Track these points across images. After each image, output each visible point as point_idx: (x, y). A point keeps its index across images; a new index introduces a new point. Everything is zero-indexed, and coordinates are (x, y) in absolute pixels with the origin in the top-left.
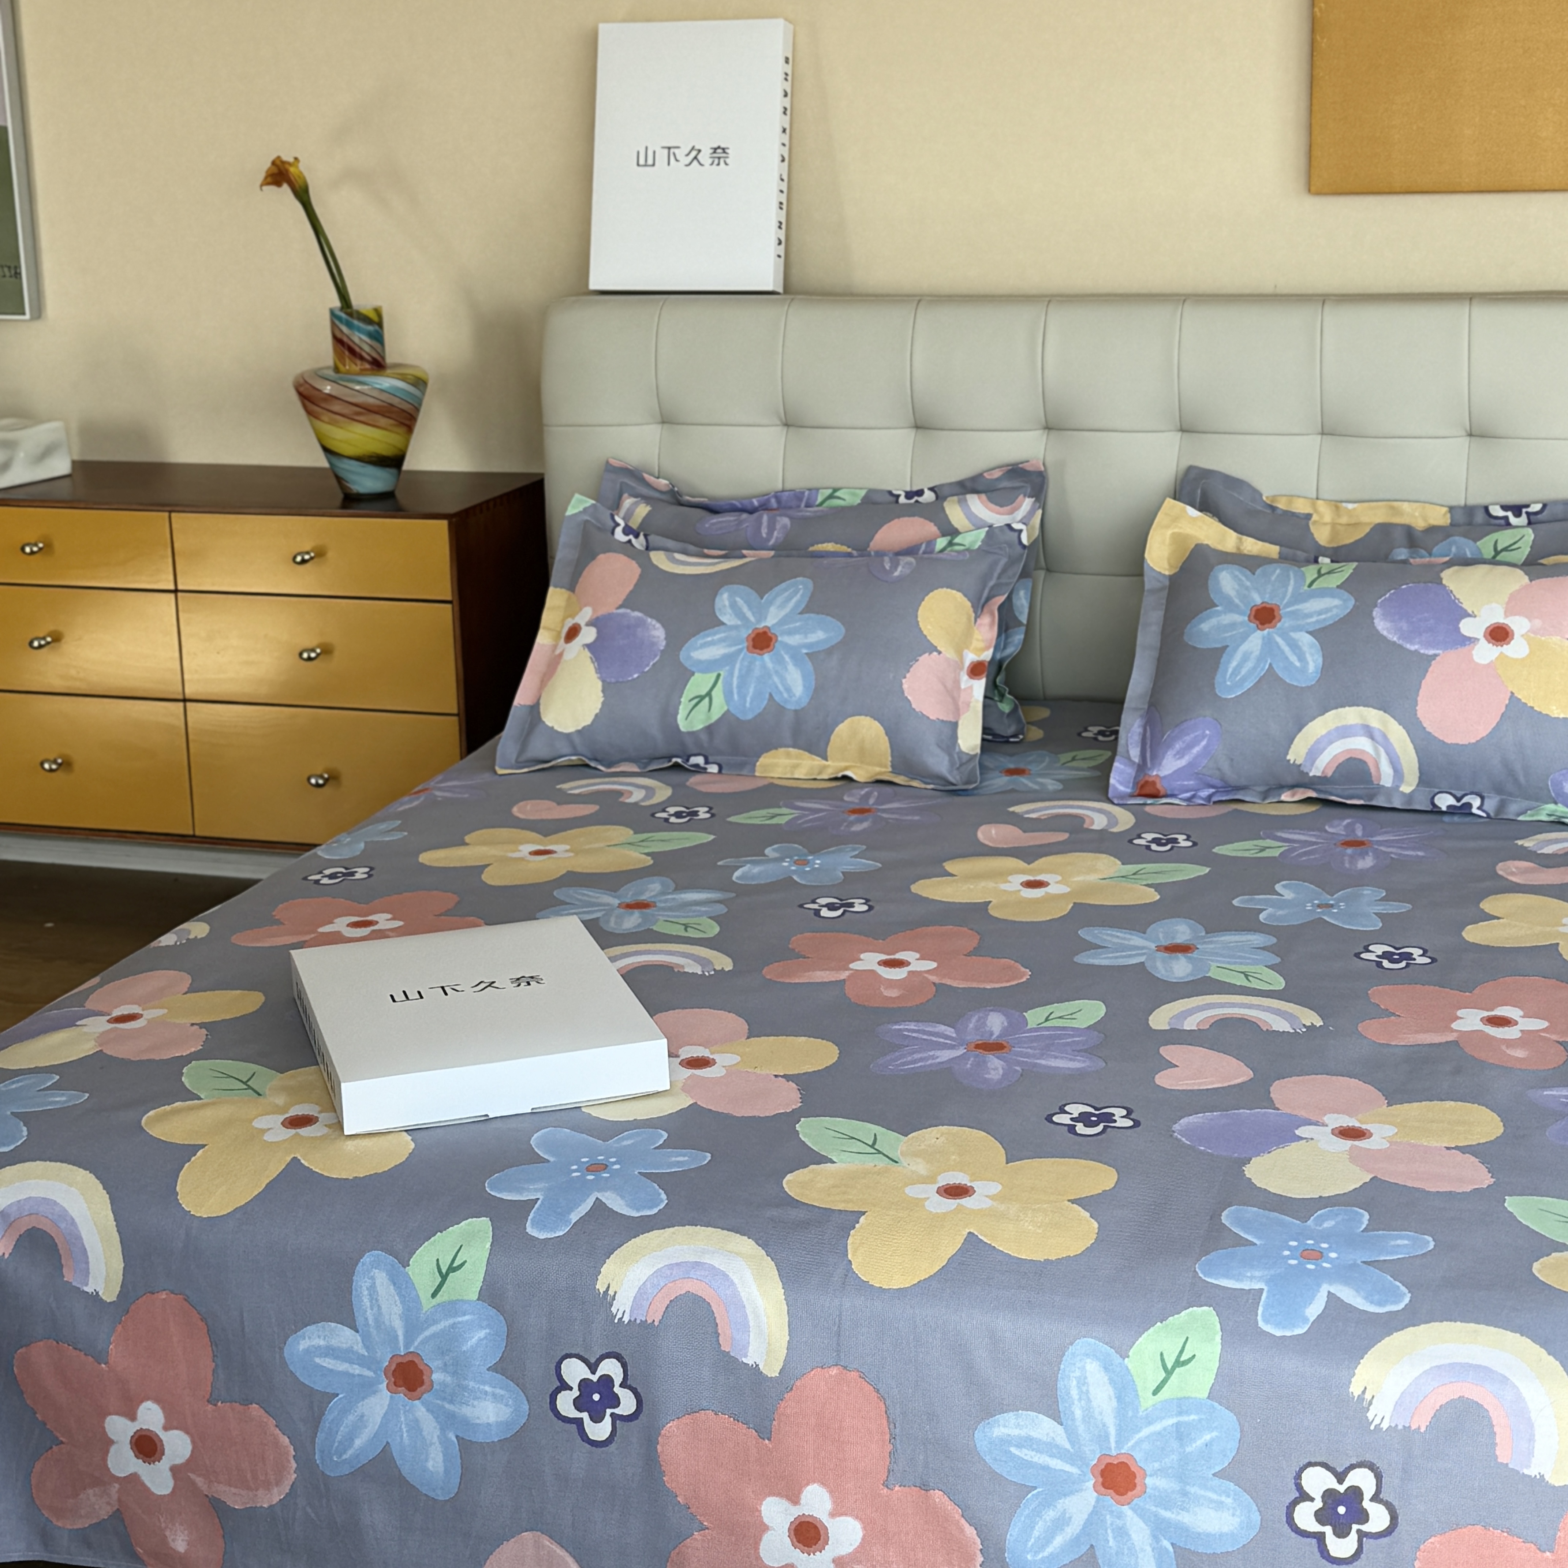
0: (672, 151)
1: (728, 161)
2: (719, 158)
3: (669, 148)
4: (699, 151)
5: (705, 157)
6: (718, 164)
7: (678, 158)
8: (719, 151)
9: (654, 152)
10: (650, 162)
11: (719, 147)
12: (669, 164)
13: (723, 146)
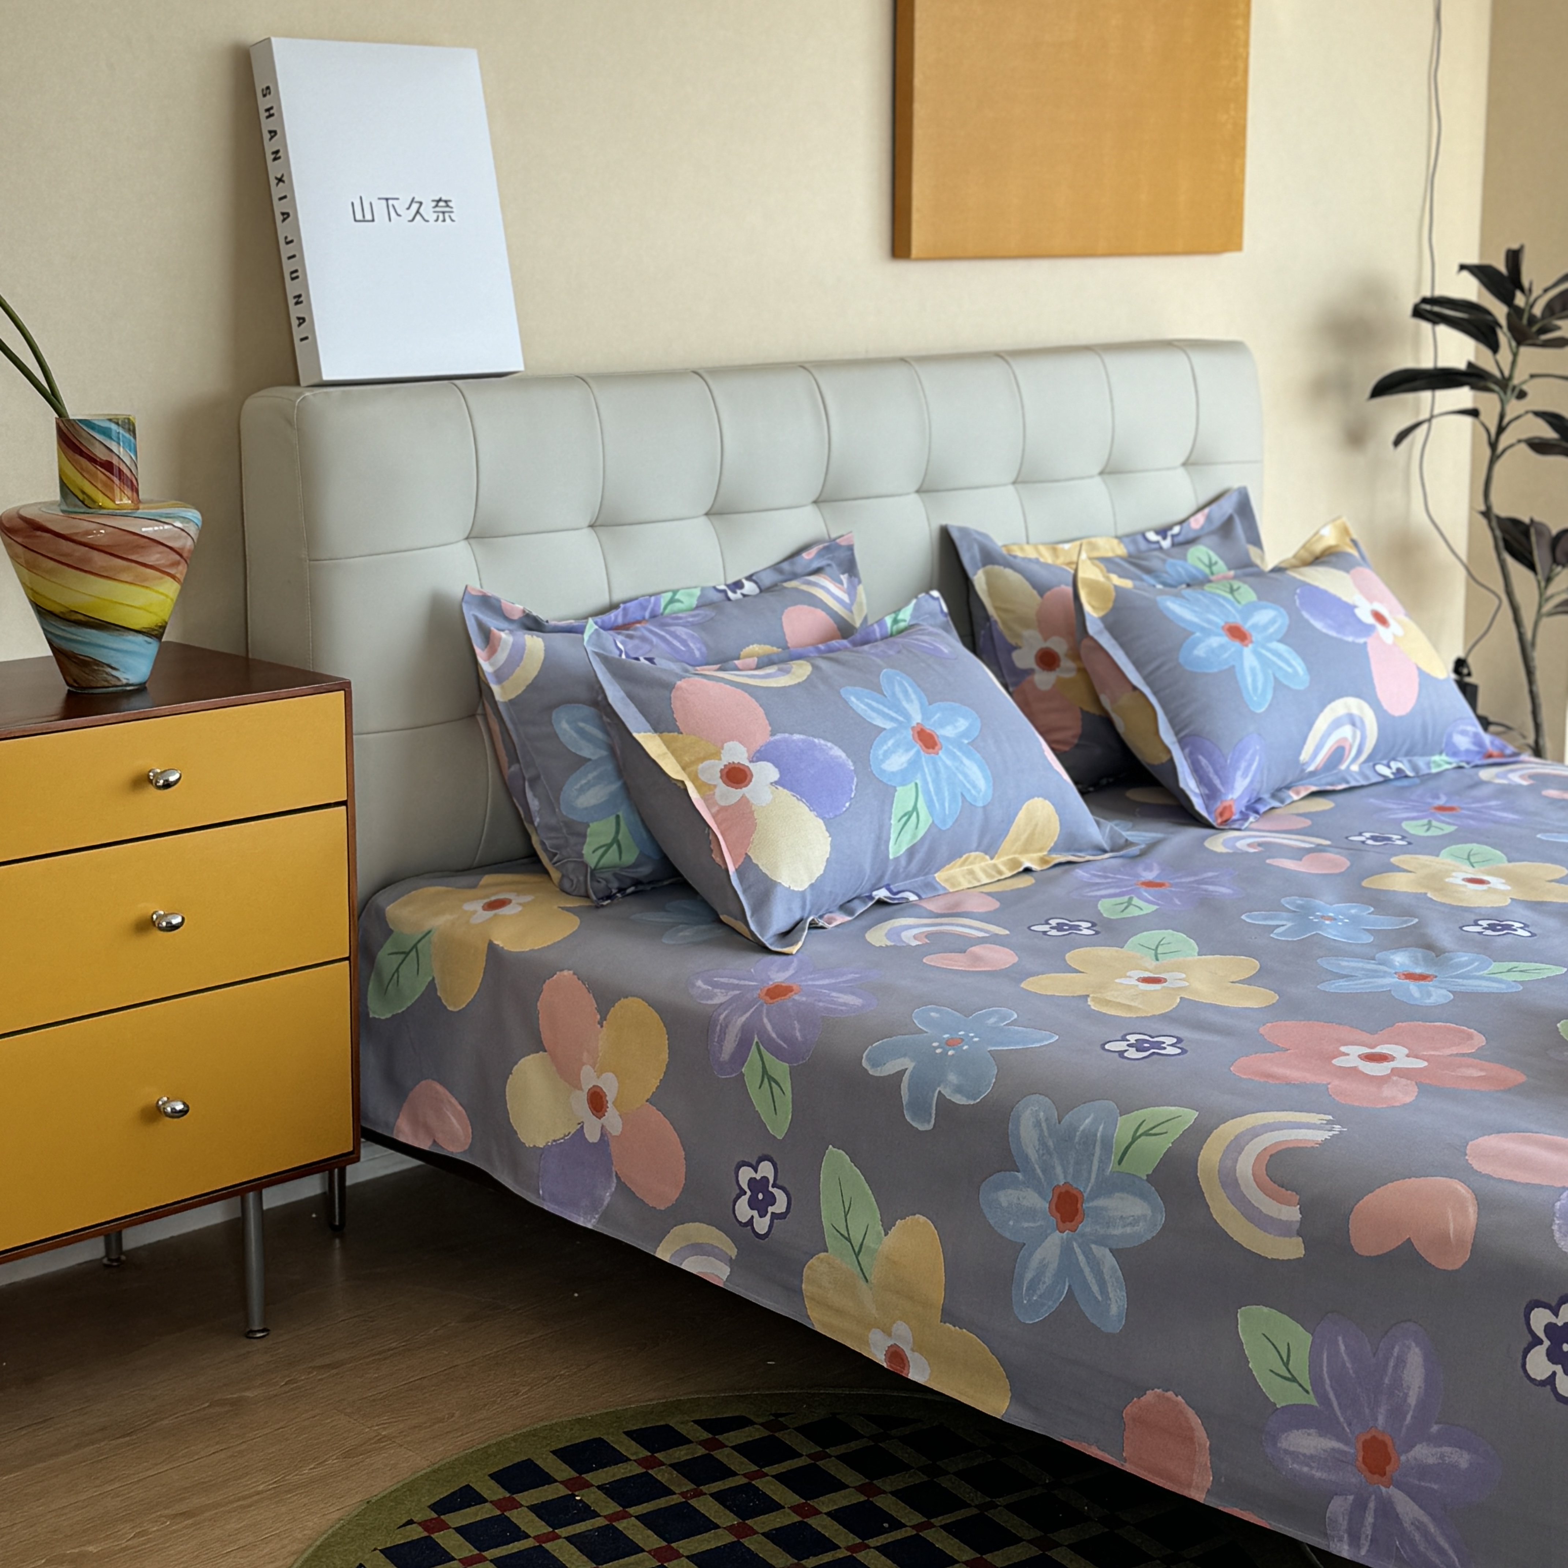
0: (391, 202)
1: (452, 215)
2: (443, 213)
3: (387, 199)
4: (421, 203)
5: (428, 210)
6: (444, 220)
7: (399, 212)
8: (441, 204)
9: (371, 204)
10: (368, 217)
11: (440, 200)
12: (390, 220)
13: (444, 198)
